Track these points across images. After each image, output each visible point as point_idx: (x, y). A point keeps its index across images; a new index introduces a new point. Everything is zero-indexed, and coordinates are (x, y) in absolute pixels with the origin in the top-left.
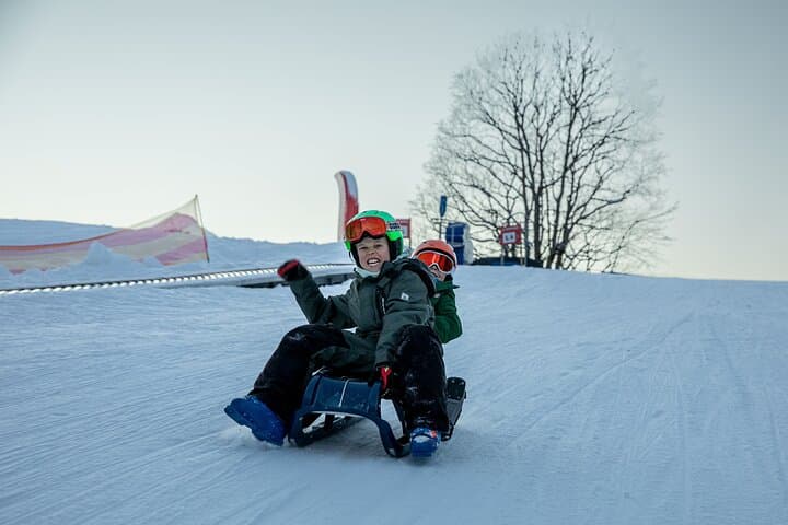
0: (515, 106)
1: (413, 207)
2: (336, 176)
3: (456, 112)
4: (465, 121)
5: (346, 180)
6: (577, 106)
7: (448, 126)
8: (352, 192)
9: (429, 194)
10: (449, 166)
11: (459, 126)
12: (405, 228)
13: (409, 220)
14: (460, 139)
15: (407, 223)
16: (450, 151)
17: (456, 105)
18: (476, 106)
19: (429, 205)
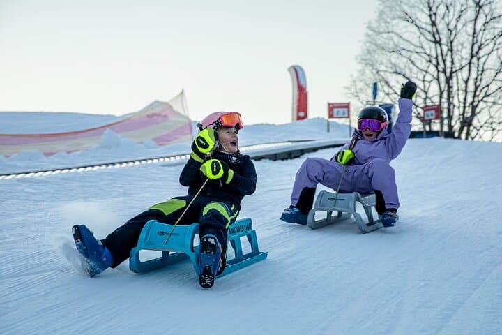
0: (429, 7)
1: (347, 91)
2: (289, 70)
3: (381, 14)
4: (389, 20)
5: (297, 72)
6: (481, 4)
7: (375, 25)
8: (302, 83)
9: (361, 81)
10: (376, 56)
11: (383, 25)
12: (346, 110)
13: (349, 104)
14: (385, 35)
15: (347, 106)
16: (376, 45)
17: (381, 8)
18: (398, 8)
19: (361, 89)
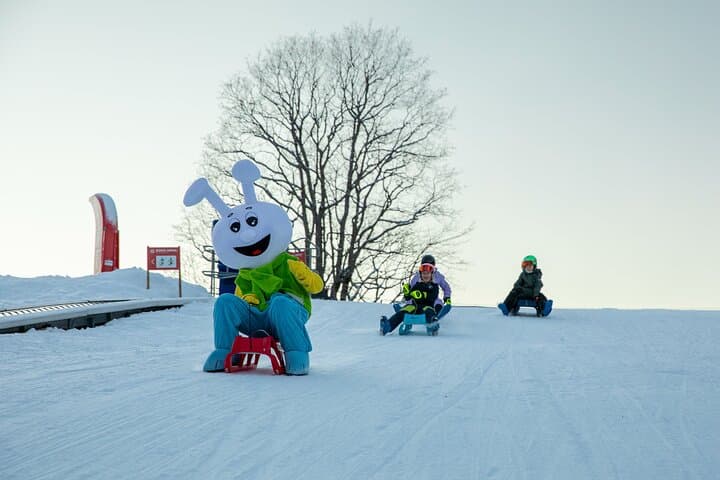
0: (291, 118)
1: (176, 231)
2: (91, 200)
3: (226, 125)
4: (236, 135)
5: (103, 203)
6: (361, 117)
7: (216, 141)
8: (110, 218)
9: (197, 217)
10: (219, 185)
11: (228, 140)
12: (174, 258)
13: (178, 248)
14: (230, 155)
15: (176, 252)
16: (220, 170)
17: (226, 117)
18: (248, 118)
19: (197, 229)
